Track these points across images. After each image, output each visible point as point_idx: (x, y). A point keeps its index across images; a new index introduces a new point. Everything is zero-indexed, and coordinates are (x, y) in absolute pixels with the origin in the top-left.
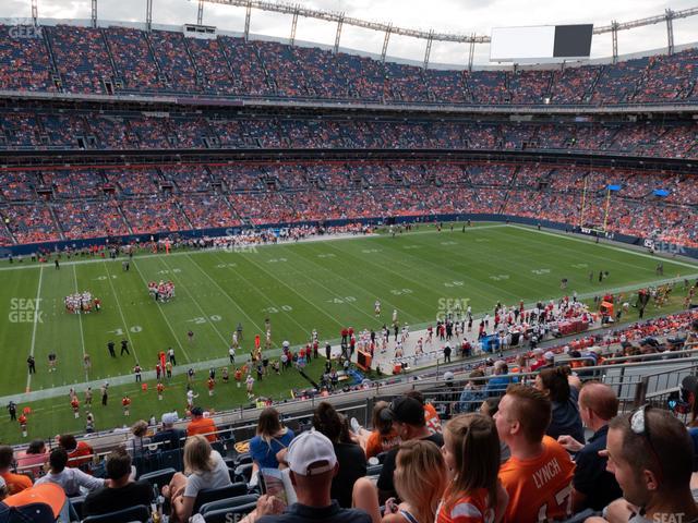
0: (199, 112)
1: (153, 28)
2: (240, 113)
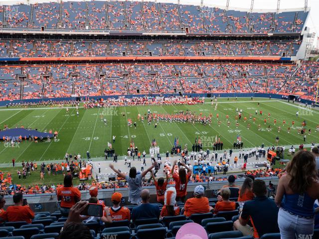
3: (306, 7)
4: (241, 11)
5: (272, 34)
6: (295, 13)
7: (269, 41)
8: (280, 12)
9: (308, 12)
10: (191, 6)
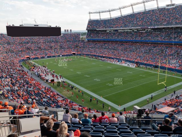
0: (152, 30)
1: (159, 8)
2: (163, 30)
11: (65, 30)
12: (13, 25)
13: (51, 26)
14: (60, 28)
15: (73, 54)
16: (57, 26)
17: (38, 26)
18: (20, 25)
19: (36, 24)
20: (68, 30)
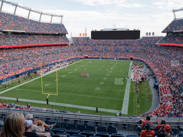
3: (61, 22)
4: (35, 21)
5: (58, 33)
6: (58, 24)
7: (53, 36)
8: (52, 23)
9: (63, 25)
10: (9, 14)
11: (147, 34)
12: (95, 30)
13: (129, 30)
14: (140, 31)
15: (131, 58)
16: (135, 29)
17: (116, 30)
18: (101, 30)
19: (115, 28)
20: (150, 34)
